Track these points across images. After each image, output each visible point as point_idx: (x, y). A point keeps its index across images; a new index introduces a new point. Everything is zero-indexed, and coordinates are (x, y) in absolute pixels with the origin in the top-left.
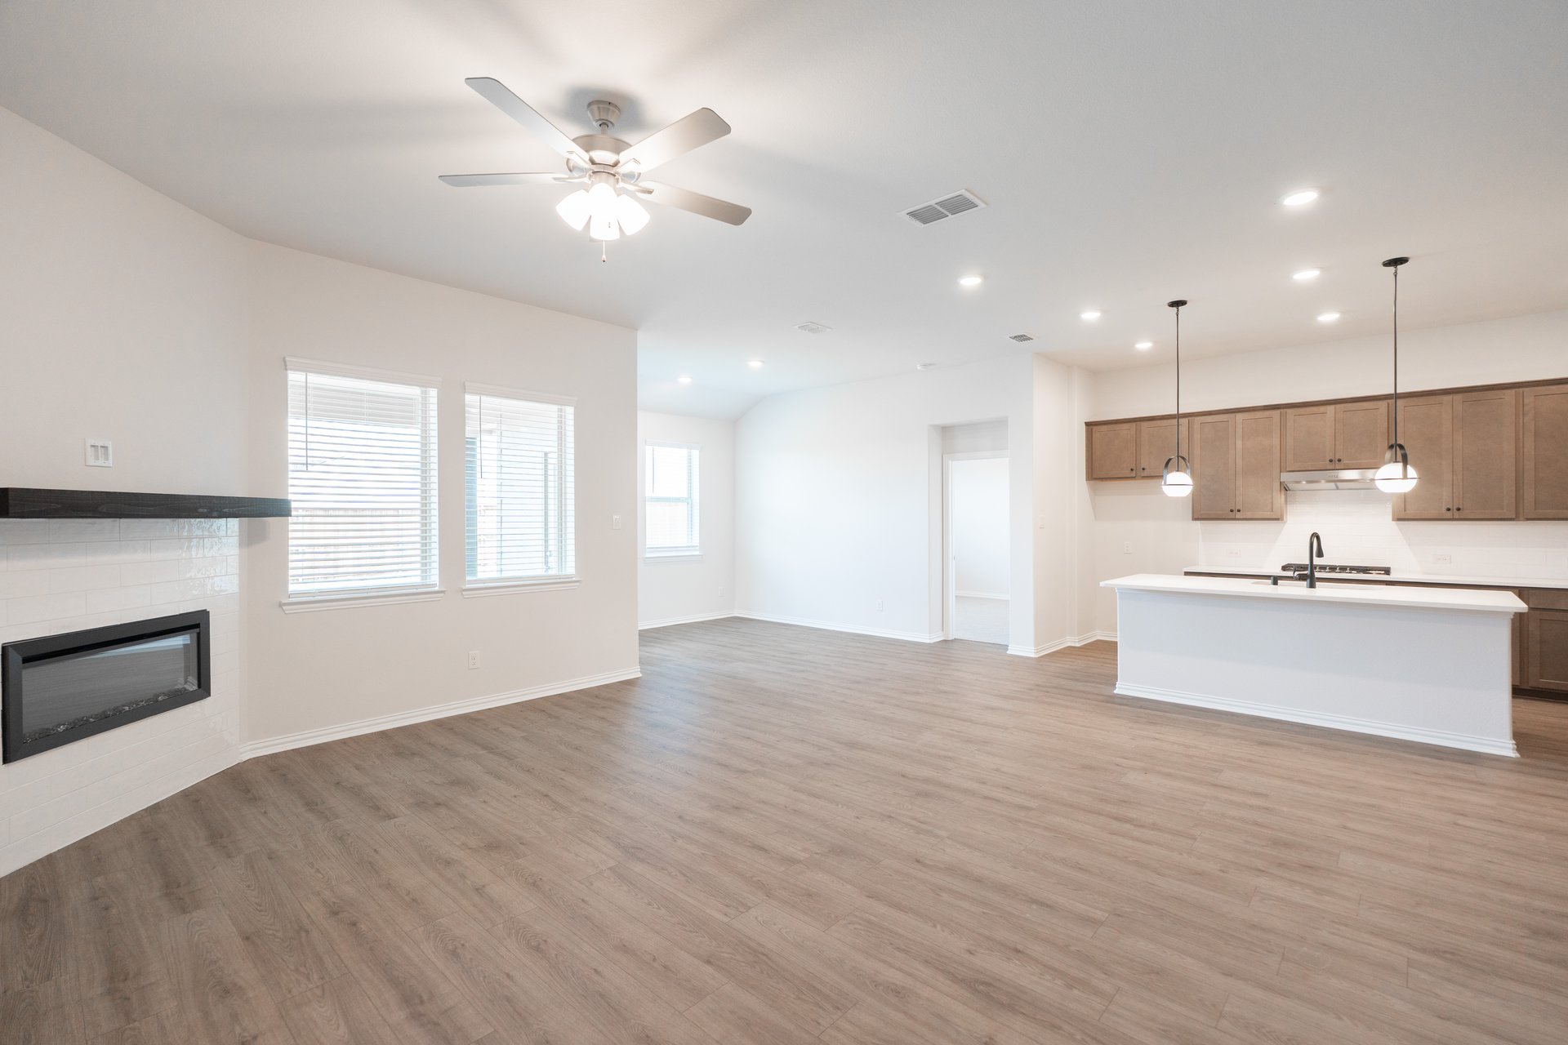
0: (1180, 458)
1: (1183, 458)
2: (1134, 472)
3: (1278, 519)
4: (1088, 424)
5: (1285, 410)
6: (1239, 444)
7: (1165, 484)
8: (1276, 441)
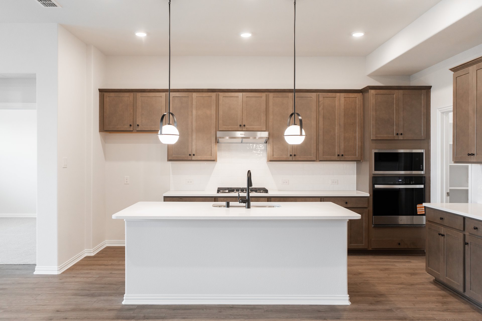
0: (170, 114)
1: (172, 114)
2: (132, 127)
3: (214, 161)
4: (101, 91)
5: (218, 93)
6: (194, 112)
7: (161, 134)
8: (213, 112)
